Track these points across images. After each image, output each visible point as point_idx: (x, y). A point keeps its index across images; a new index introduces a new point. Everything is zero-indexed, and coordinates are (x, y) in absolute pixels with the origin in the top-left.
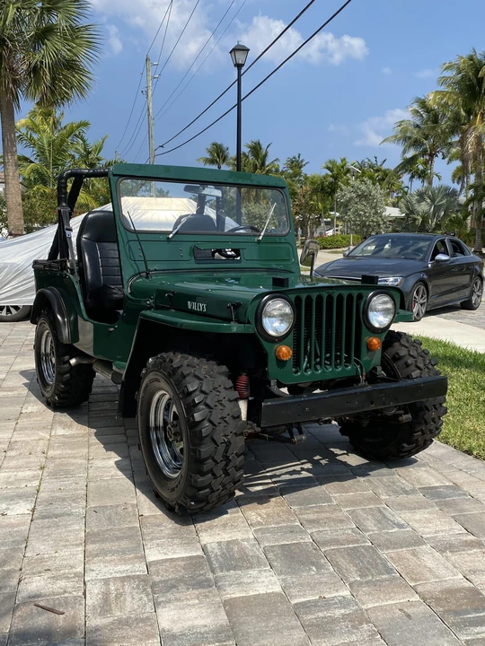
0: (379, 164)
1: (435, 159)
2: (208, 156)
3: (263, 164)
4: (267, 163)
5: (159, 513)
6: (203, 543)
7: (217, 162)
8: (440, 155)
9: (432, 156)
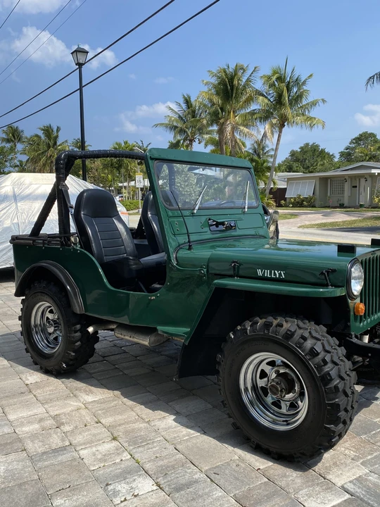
0: (145, 147)
1: (194, 143)
2: (4, 136)
3: (55, 143)
4: (58, 144)
5: (270, 464)
6: (339, 484)
7: (12, 140)
8: (197, 140)
9: (191, 141)
